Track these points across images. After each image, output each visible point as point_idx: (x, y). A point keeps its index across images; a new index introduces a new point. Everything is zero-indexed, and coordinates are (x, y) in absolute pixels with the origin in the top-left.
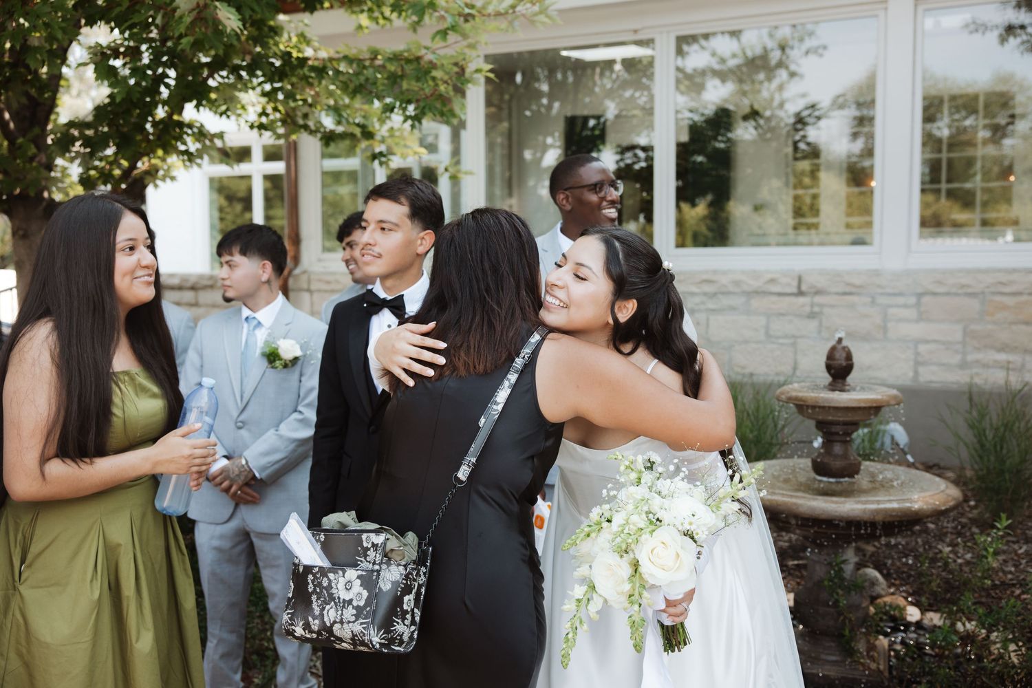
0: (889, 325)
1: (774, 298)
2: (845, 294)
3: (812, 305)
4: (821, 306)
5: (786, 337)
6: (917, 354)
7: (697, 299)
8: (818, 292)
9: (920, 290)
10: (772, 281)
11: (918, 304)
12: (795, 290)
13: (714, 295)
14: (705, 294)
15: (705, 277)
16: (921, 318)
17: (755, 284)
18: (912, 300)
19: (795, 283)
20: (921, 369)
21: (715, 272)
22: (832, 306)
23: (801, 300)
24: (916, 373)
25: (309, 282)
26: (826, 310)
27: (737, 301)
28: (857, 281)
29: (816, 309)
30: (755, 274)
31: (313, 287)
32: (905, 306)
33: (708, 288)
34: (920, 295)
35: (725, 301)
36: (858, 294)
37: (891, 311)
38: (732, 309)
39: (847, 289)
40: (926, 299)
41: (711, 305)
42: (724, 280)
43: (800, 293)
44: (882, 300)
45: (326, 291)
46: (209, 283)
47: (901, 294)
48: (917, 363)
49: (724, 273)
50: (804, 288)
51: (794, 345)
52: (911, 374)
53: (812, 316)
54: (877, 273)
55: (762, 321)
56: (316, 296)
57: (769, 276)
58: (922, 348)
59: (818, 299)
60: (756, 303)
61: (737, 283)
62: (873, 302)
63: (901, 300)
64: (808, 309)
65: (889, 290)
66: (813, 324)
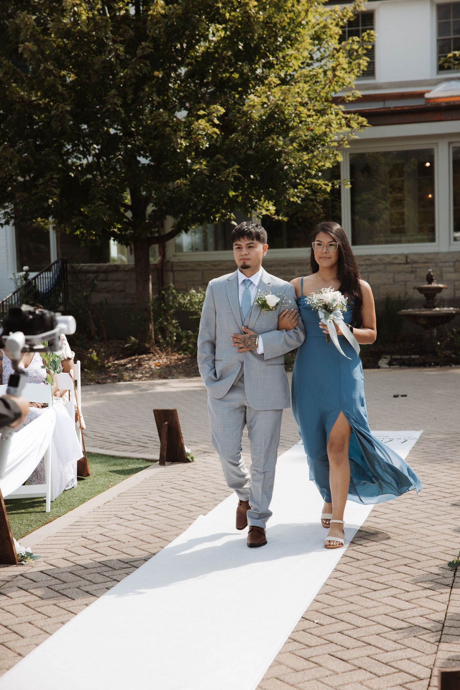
0: (444, 274)
1: (396, 266)
2: (425, 262)
3: (412, 268)
4: (416, 268)
5: (402, 281)
6: (455, 286)
7: (364, 267)
8: (415, 262)
9: (454, 260)
10: (395, 258)
11: (454, 266)
12: (404, 261)
13: (371, 265)
14: (367, 265)
15: (367, 258)
16: (455, 271)
17: (388, 260)
18: (452, 264)
19: (405, 259)
20: (457, 292)
21: (371, 255)
22: (420, 268)
23: (408, 266)
24: (455, 294)
25: (172, 266)
26: (418, 270)
27: (381, 267)
28: (430, 257)
29: (414, 269)
30: (388, 255)
31: (174, 269)
32: (449, 266)
33: (368, 262)
34: (455, 262)
35: (376, 268)
36: (431, 263)
37: (444, 269)
38: (379, 271)
39: (426, 260)
40: (457, 264)
41: (369, 269)
42: (375, 259)
43: (407, 263)
44: (440, 265)
45: (182, 271)
46: (115, 269)
47: (447, 262)
48: (455, 290)
49: (375, 256)
50: (409, 261)
51: (405, 285)
52: (453, 294)
53: (412, 272)
54: (437, 253)
55: (392, 275)
56: (176, 273)
57: (393, 257)
58: (457, 283)
59: (414, 265)
60: (389, 268)
61: (380, 260)
62: (437, 266)
63: (447, 264)
64: (410, 269)
65: (443, 260)
66: (413, 276)
